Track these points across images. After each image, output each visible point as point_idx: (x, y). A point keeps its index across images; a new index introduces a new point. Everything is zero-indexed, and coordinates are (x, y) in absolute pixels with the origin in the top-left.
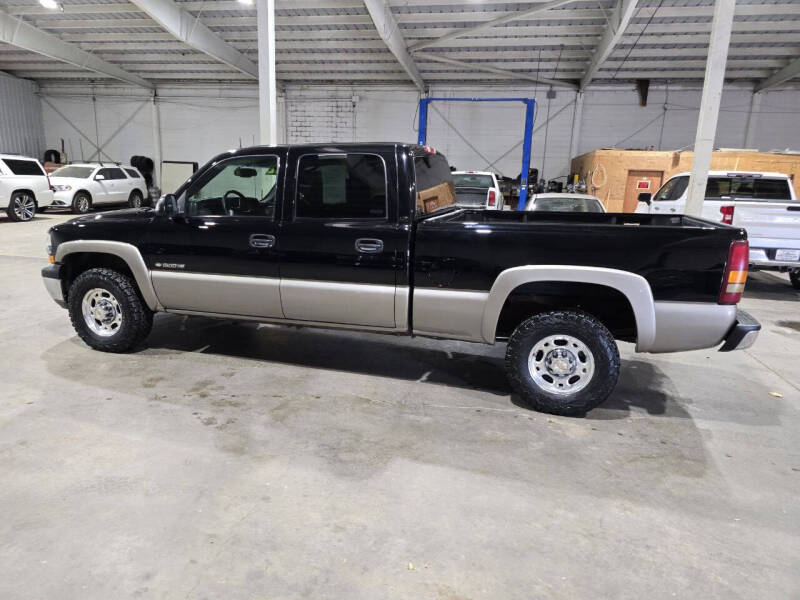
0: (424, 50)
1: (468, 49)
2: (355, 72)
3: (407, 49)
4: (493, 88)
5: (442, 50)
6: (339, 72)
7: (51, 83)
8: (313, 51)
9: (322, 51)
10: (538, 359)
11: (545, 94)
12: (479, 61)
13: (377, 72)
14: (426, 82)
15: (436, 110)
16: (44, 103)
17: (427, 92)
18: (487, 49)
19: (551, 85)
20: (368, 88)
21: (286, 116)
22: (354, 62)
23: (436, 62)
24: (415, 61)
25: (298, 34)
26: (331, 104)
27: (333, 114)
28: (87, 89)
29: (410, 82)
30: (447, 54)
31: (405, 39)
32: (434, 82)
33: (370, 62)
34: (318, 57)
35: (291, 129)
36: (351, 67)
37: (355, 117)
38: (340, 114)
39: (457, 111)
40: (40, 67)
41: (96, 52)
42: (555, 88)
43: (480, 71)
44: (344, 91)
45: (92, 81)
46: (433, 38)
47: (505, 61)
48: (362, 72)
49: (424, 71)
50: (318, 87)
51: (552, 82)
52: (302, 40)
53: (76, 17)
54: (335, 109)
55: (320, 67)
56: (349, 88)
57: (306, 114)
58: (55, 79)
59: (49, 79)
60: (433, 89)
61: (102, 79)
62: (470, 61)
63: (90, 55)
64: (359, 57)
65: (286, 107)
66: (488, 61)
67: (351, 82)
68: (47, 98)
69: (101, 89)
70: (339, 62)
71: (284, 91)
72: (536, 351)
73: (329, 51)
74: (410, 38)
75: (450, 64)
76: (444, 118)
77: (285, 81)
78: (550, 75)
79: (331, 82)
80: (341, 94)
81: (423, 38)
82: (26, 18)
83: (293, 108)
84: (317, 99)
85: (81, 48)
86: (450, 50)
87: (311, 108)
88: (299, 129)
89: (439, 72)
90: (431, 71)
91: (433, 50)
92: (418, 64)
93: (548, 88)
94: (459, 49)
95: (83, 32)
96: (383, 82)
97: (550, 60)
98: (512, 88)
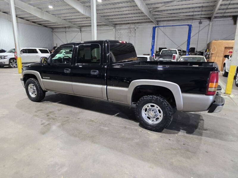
0: (156, 11)
1: (170, 10)
2: (135, 20)
3: (150, 11)
4: (180, 22)
5: (161, 11)
6: (131, 20)
8: (122, 15)
9: (124, 14)
10: (146, 111)
11: (198, 23)
12: (174, 13)
13: (142, 19)
14: (158, 21)
15: (161, 30)
16: (54, 34)
17: (158, 24)
18: (176, 9)
19: (200, 20)
20: (139, 25)
21: (116, 34)
22: (135, 17)
23: (160, 15)
24: (153, 15)
25: (117, 10)
26: (128, 30)
27: (129, 33)
28: (64, 30)
29: (152, 22)
30: (163, 12)
31: (149, 8)
32: (160, 21)
33: (139, 16)
34: (125, 16)
35: (117, 38)
36: (134, 18)
37: (135, 34)
38: (131, 33)
39: (168, 30)
40: (52, 24)
41: (64, 19)
42: (201, 21)
43: (175, 17)
44: (132, 26)
45: (65, 27)
46: (157, 8)
47: (183, 13)
48: (137, 20)
49: (157, 18)
50: (125, 25)
51: (201, 19)
52: (118, 12)
53: (57, 10)
54: (129, 32)
55: (125, 19)
56: (134, 25)
57: (121, 33)
58: (56, 28)
59: (55, 28)
60: (160, 23)
61: (68, 27)
62: (171, 14)
63: (63, 20)
64: (135, 15)
65: (116, 32)
66: (177, 13)
67: (135, 23)
68: (55, 33)
69: (67, 30)
70: (130, 17)
71: (115, 27)
72: (145, 108)
73: (127, 14)
74: (151, 8)
75: (165, 15)
76: (163, 33)
77: (115, 24)
78: (199, 16)
79: (129, 23)
80: (131, 27)
81: (155, 8)
82: (47, 11)
83: (117, 32)
84: (124, 29)
85: (61, 19)
86: (164, 11)
87: (122, 31)
88: (119, 38)
89: (162, 18)
90: (159, 18)
91: (158, 11)
92: (155, 16)
93: (199, 21)
94: (167, 10)
95: (61, 14)
96: (144, 22)
97: (199, 11)
98: (186, 22)
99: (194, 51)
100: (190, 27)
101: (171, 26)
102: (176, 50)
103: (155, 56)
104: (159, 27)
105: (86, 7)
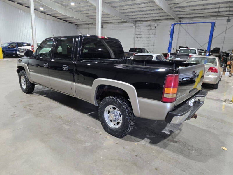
0: (177, 8)
1: (193, 6)
2: (156, 17)
3: (170, 8)
4: (205, 19)
5: (183, 7)
6: (151, 17)
7: (80, 25)
8: (141, 11)
9: (144, 11)
11: (226, 20)
12: (198, 10)
13: (163, 16)
14: (180, 18)
15: (183, 27)
16: (78, 31)
17: (180, 22)
18: (200, 5)
19: (229, 17)
20: (161, 22)
21: (135, 32)
22: (155, 13)
23: (182, 11)
24: (174, 12)
25: (136, 6)
26: (148, 27)
27: (149, 30)
28: (87, 26)
29: (173, 19)
30: (185, 8)
31: (169, 4)
32: (183, 18)
33: (160, 13)
34: (143, 13)
35: (136, 35)
36: (154, 15)
37: (155, 31)
38: (151, 30)
39: (190, 28)
40: (76, 21)
41: (87, 16)
43: (199, 13)
44: (153, 23)
45: (88, 24)
46: (178, 3)
47: (208, 9)
48: (158, 16)
49: (178, 15)
50: (145, 22)
51: (229, 16)
52: (138, 8)
53: (79, 7)
54: (149, 29)
55: (144, 16)
56: (155, 22)
57: (141, 31)
58: (80, 24)
60: (183, 20)
61: (91, 23)
62: (194, 10)
63: (85, 17)
64: (155, 12)
65: (135, 29)
66: (201, 9)
67: (155, 20)
68: (79, 29)
69: (90, 26)
70: (150, 14)
71: (135, 24)
72: (108, 110)
73: (146, 11)
74: (171, 4)
75: (188, 12)
76: (185, 30)
77: (136, 21)
78: (227, 13)
79: (149, 20)
80: (151, 24)
81: (176, 4)
82: (70, 8)
83: (138, 29)
84: (144, 26)
85: (83, 15)
86: (186, 7)
87: (142, 29)
88: (138, 35)
89: (184, 15)
90: (181, 15)
91: (180, 7)
92: (176, 13)
93: (227, 18)
94: (190, 6)
95: (83, 11)
96: (163, 19)
97: (227, 7)
98: (212, 19)
99: (219, 52)
100: (213, 24)
101: (191, 23)
102: (195, 50)
103: (170, 55)
104: (182, 24)
105: (105, 4)
